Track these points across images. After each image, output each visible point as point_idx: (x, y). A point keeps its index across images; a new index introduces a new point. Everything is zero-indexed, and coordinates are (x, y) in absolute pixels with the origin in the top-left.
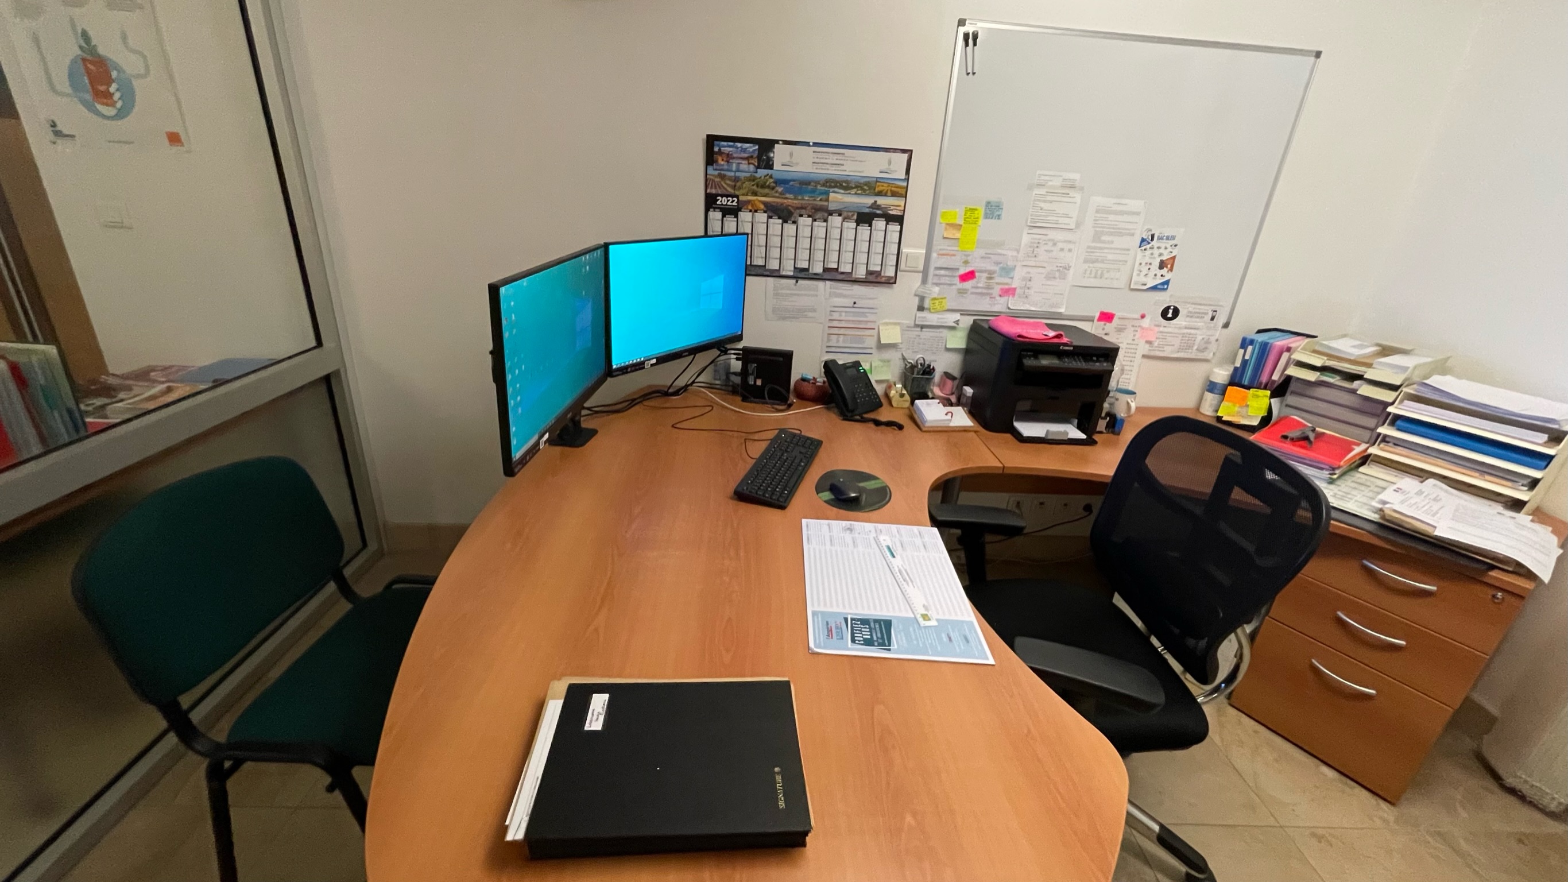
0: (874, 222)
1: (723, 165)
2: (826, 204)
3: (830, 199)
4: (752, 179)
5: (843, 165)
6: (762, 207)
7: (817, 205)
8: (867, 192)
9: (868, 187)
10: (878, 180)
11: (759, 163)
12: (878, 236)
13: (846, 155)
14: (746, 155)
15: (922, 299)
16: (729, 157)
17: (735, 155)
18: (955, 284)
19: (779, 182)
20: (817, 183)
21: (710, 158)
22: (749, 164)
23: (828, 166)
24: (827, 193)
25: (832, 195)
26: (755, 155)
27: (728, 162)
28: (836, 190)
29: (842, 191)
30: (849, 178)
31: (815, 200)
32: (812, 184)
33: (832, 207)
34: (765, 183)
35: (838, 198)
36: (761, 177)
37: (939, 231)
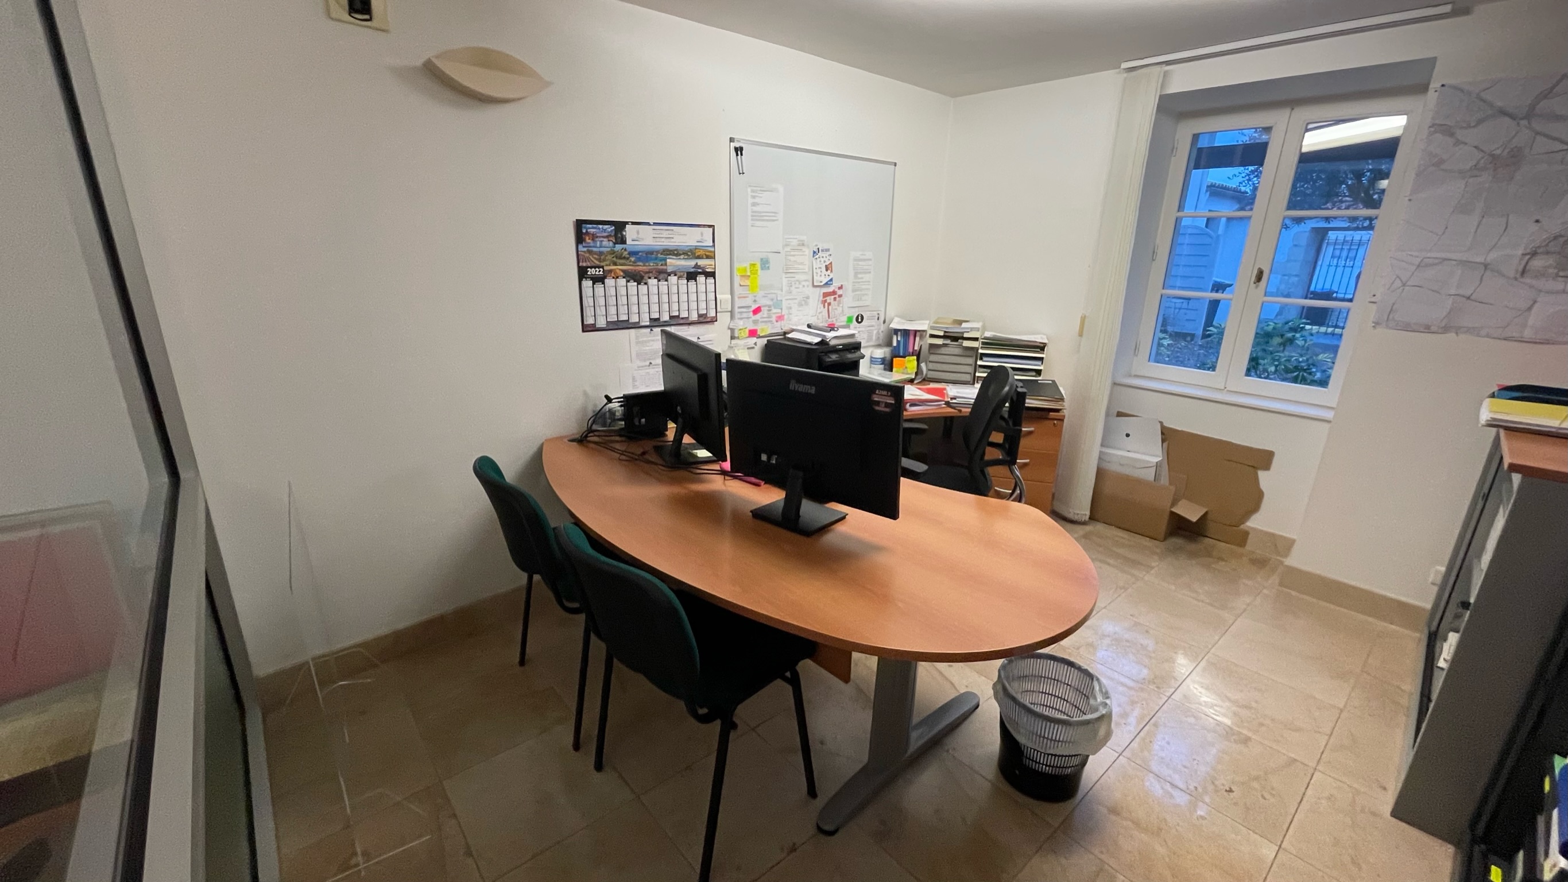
0: (698, 278)
1: (589, 243)
2: (665, 267)
3: (668, 264)
4: (613, 252)
5: (673, 238)
6: (622, 274)
7: (659, 269)
8: (691, 257)
9: (691, 253)
10: (696, 248)
11: (616, 240)
12: (702, 288)
13: (675, 230)
14: (606, 234)
15: (732, 330)
16: (594, 237)
17: (598, 235)
18: (750, 318)
19: (632, 253)
20: (658, 252)
21: (580, 239)
22: (609, 241)
23: (663, 240)
24: (665, 260)
25: (668, 260)
26: (613, 234)
27: (593, 240)
28: (671, 257)
29: (674, 257)
30: (679, 248)
31: (657, 265)
32: (655, 253)
33: (670, 269)
34: (622, 254)
35: (673, 263)
36: (618, 251)
37: (737, 280)
